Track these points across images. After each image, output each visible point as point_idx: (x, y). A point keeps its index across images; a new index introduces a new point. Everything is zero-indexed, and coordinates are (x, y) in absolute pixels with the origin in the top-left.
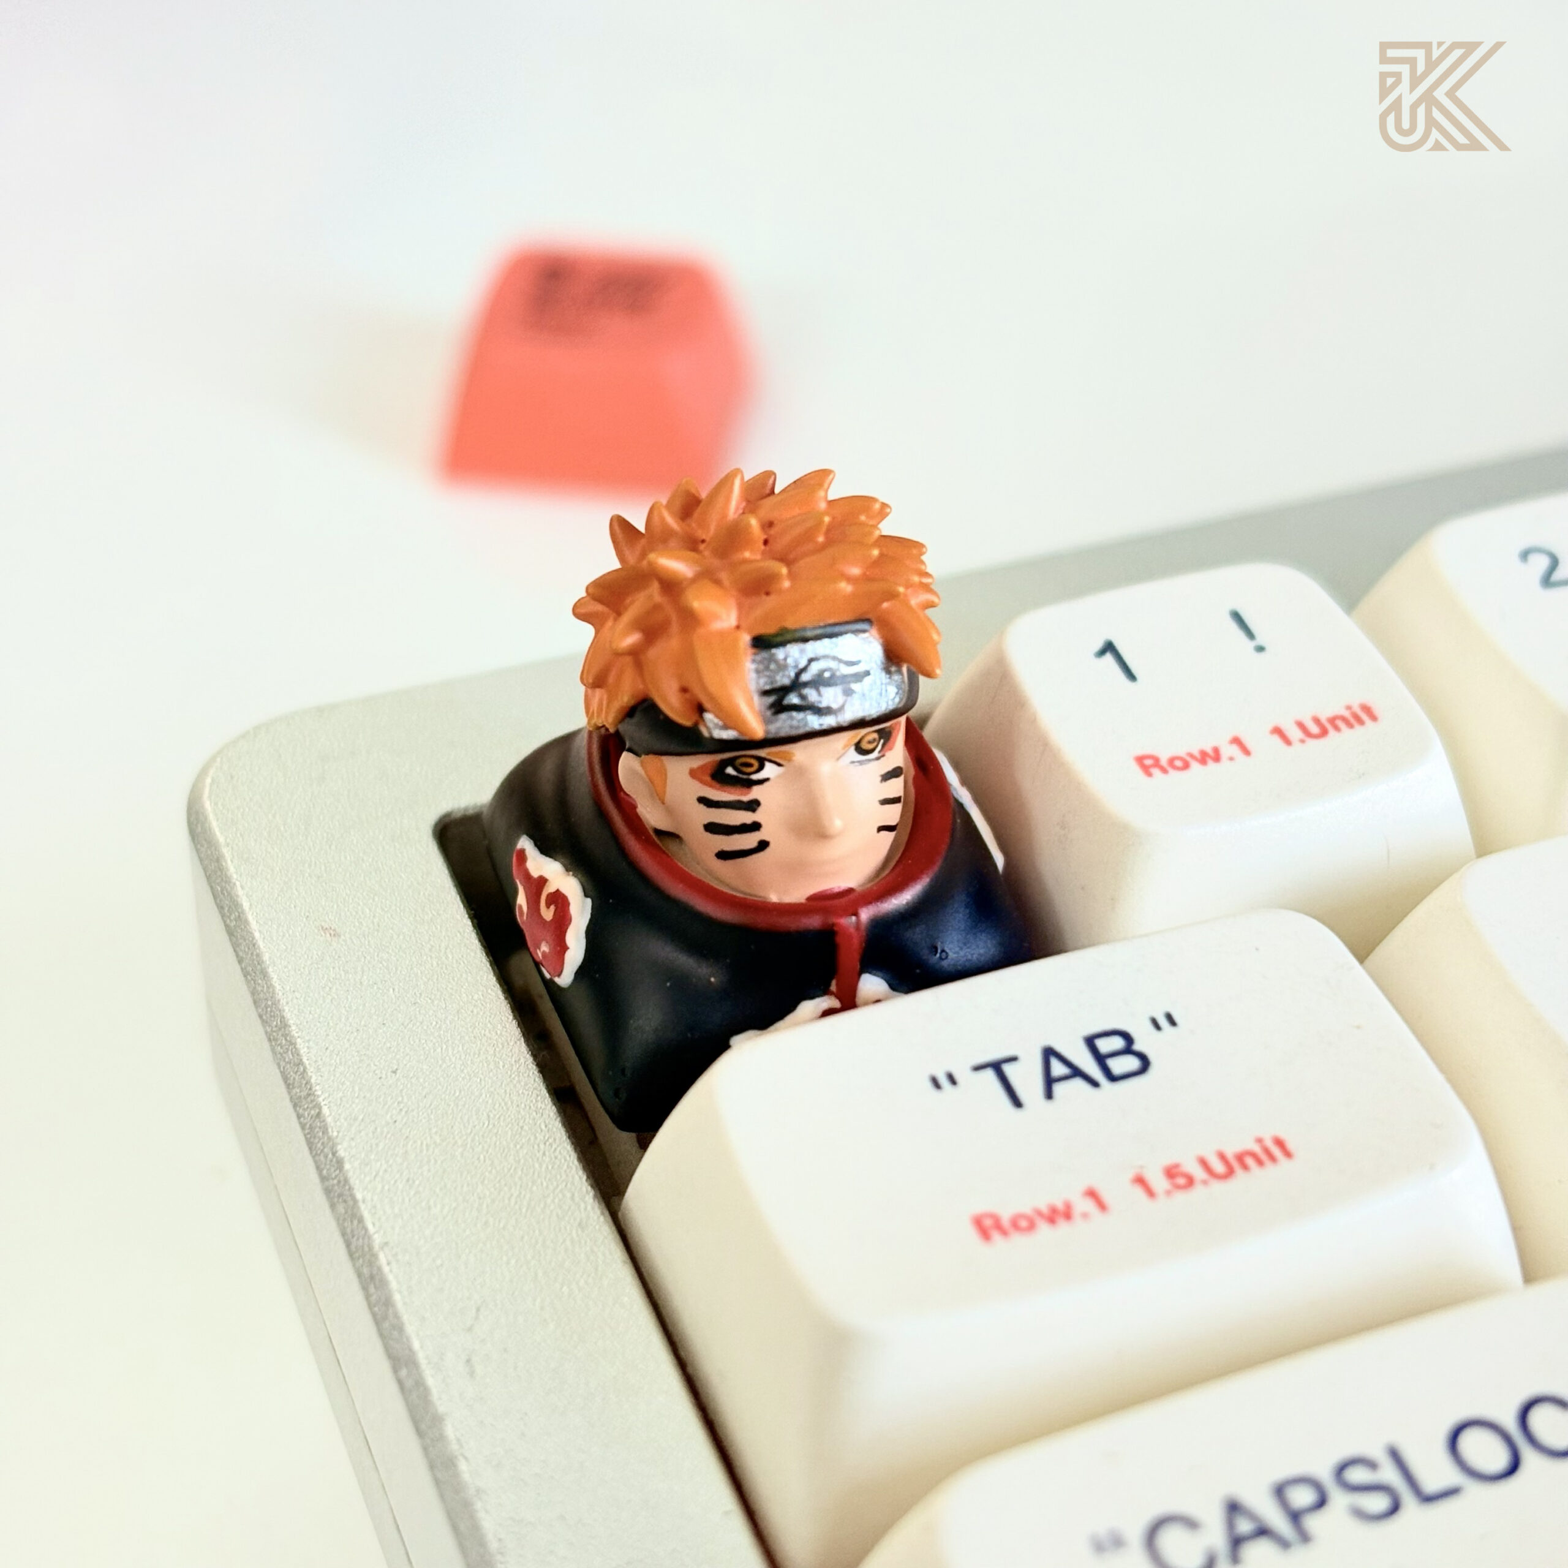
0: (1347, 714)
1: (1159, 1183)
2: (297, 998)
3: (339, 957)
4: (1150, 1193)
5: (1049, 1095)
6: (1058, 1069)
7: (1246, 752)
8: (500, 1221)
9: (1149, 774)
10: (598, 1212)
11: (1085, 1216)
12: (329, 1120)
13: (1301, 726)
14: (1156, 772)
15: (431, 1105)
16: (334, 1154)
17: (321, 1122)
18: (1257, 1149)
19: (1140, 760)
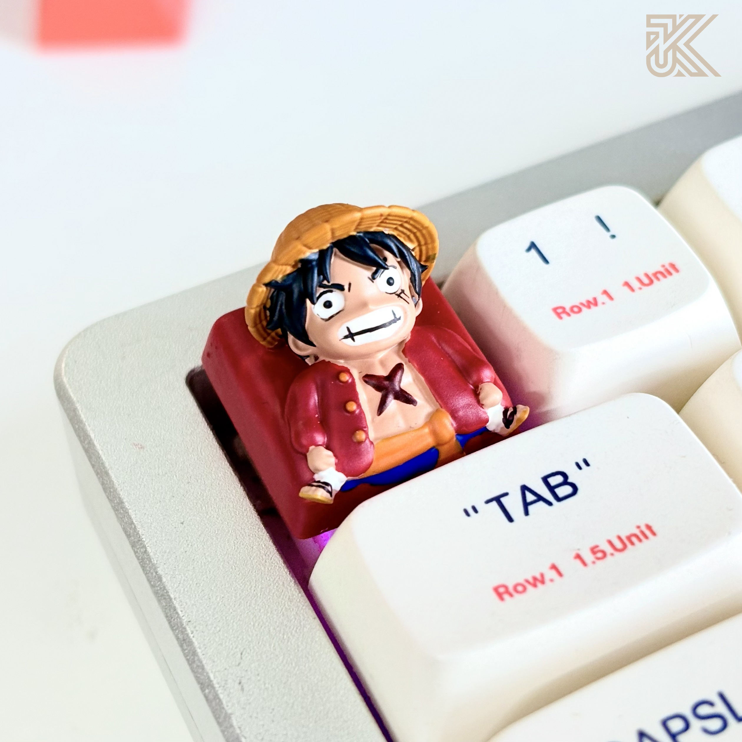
0: (662, 270)
1: (588, 557)
2: (126, 487)
3: (145, 460)
4: (584, 564)
5: (527, 513)
6: (530, 497)
7: (611, 298)
8: (247, 602)
9: (561, 318)
10: (298, 591)
11: (552, 580)
12: (151, 554)
14: (564, 316)
15: (203, 540)
16: (156, 572)
17: (147, 556)
18: (637, 532)
19: (555, 310)
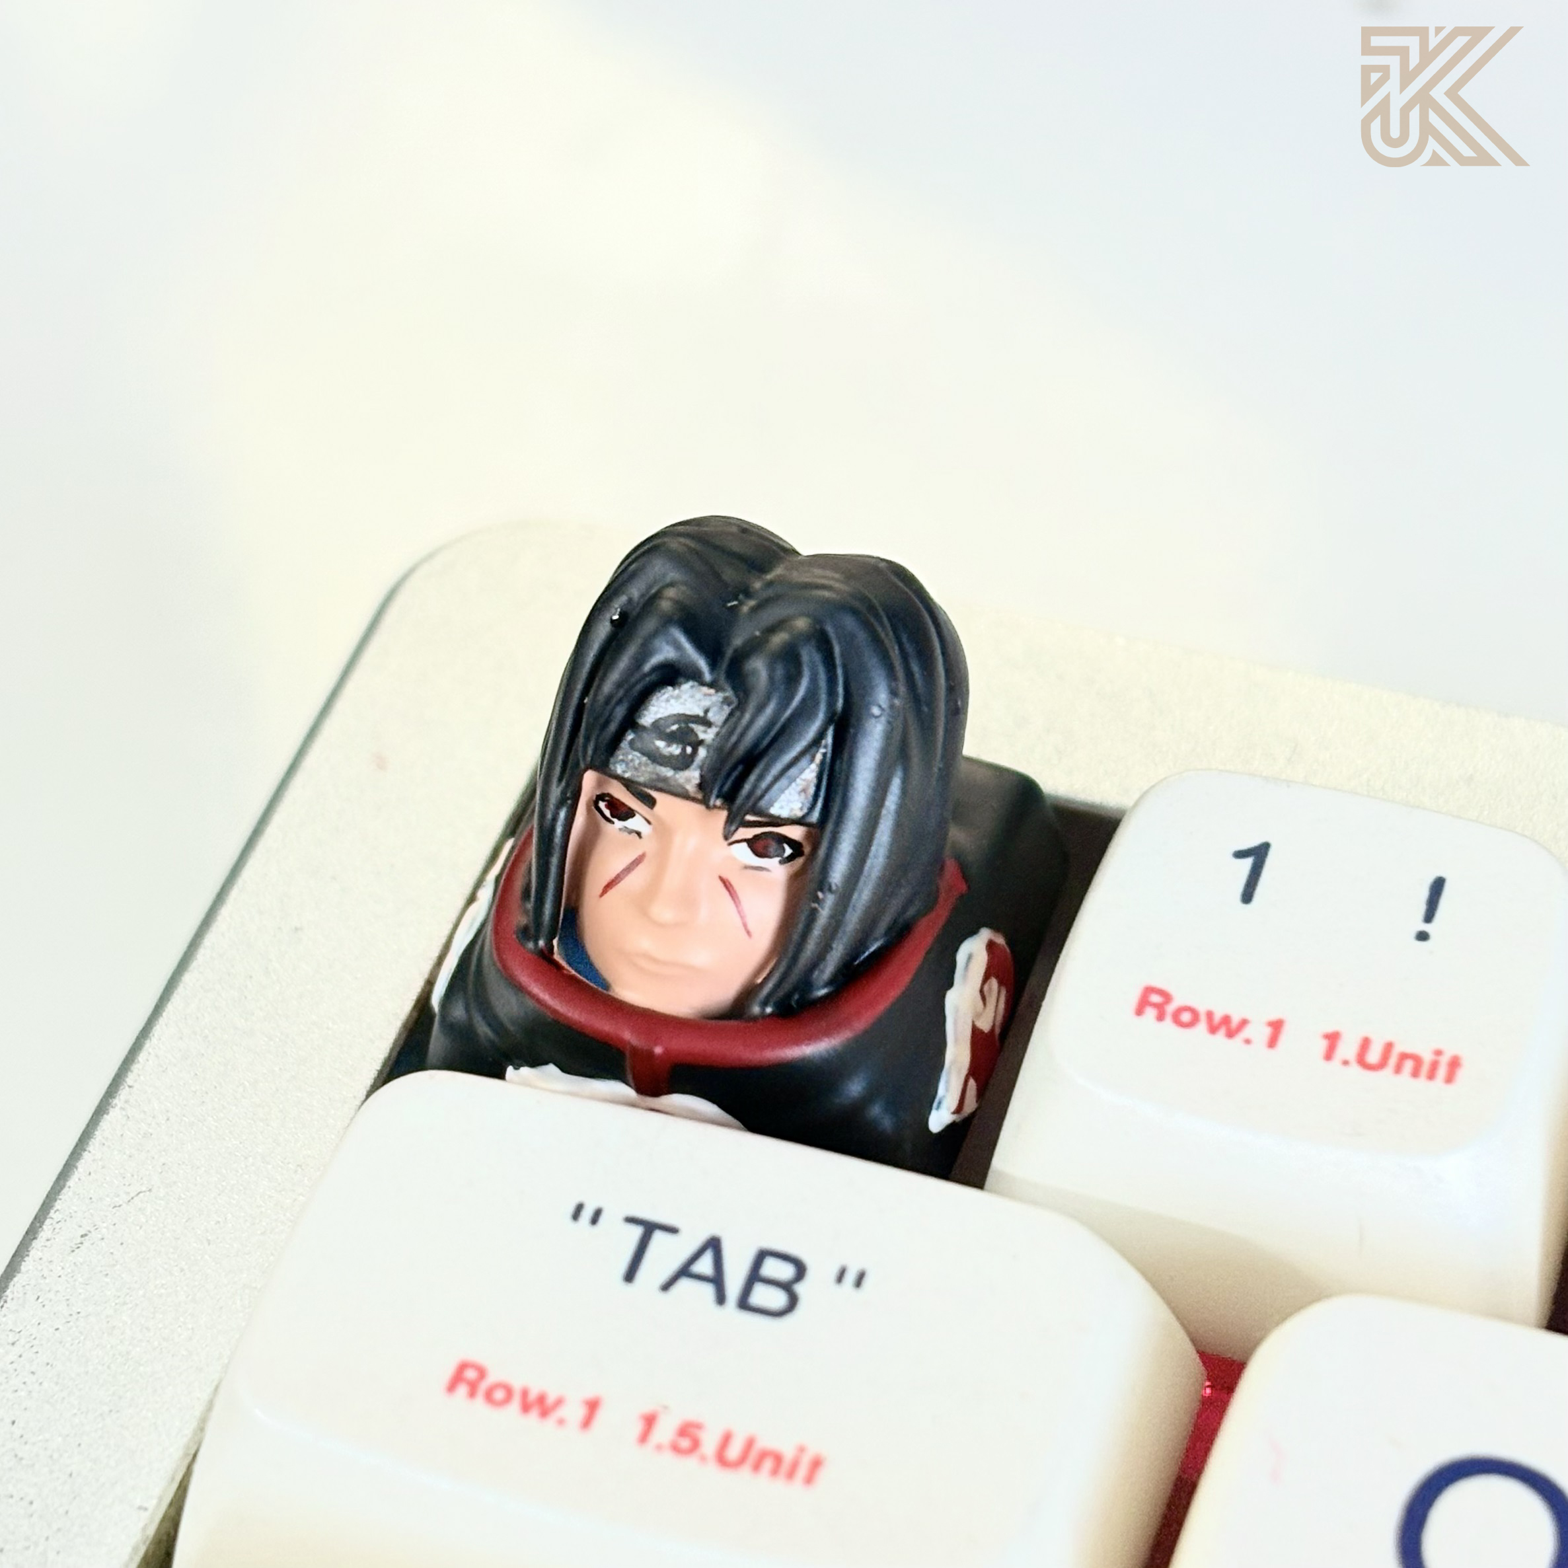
0: (1427, 1057)
1: (665, 1432)
5: (666, 1287)
6: (705, 1266)
7: (1273, 1042)
9: (1139, 1011)
11: (561, 1422)
13: (1365, 1044)
14: (1151, 1013)
18: (789, 1455)
19: (1149, 990)
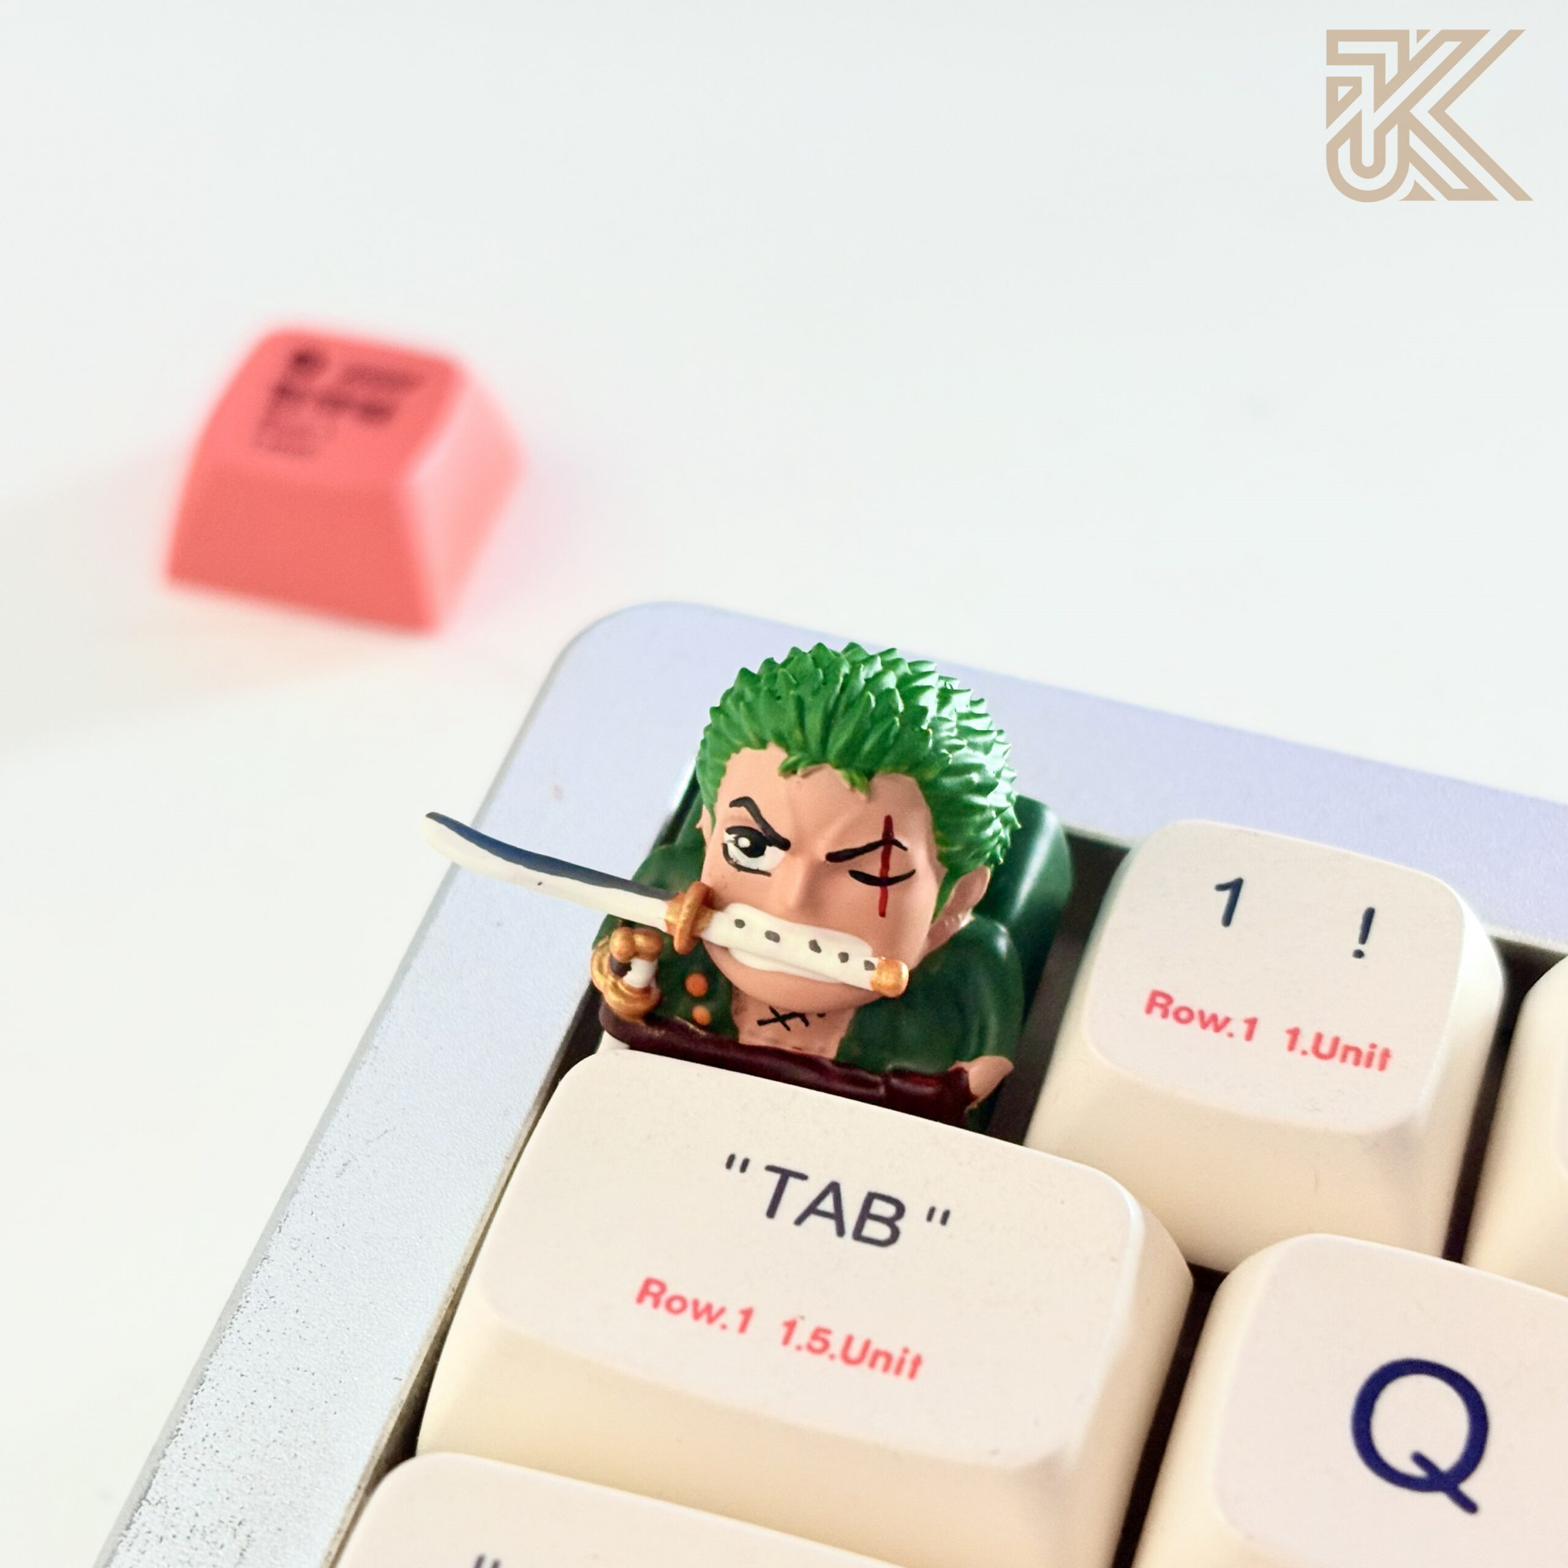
0: (1365, 1049)
1: (802, 1335)
4: (786, 1340)
5: (799, 1221)
6: (828, 1205)
7: (1249, 1036)
9: (1149, 1010)
11: (724, 1327)
13: (1319, 1038)
14: (1157, 1011)
18: (897, 1354)
19: (1155, 994)
